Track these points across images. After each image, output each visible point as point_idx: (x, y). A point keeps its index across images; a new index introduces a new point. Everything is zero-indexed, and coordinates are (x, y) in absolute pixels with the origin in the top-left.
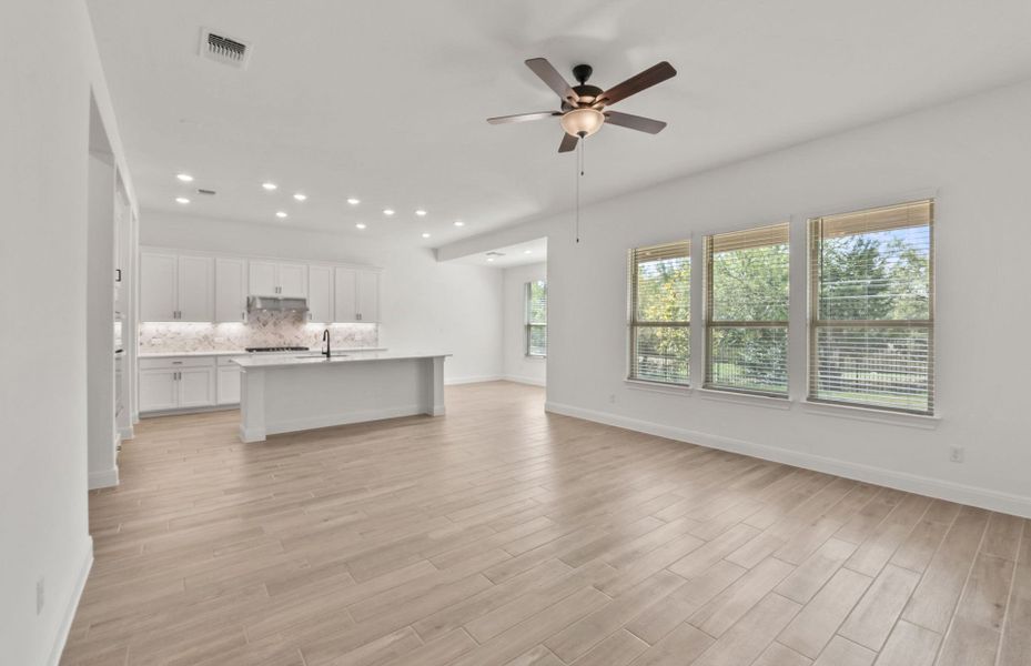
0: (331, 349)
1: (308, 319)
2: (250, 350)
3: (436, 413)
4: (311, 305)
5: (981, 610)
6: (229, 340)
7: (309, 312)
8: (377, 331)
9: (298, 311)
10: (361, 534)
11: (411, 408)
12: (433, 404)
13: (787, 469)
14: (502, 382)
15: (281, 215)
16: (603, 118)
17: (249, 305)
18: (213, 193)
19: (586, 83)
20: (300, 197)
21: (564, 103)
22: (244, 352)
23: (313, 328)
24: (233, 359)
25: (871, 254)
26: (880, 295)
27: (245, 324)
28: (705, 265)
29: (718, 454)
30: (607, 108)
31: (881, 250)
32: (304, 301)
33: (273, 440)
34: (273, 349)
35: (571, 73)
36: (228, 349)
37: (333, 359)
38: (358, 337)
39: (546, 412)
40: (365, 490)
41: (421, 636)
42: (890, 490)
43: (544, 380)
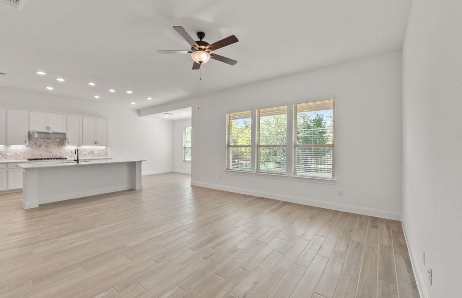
0: (79, 159)
1: (66, 143)
2: (30, 160)
3: (137, 189)
4: (68, 136)
5: (342, 247)
6: (16, 154)
7: (66, 140)
8: (107, 150)
9: (61, 139)
10: (90, 249)
11: (124, 186)
12: (136, 185)
13: (286, 203)
14: (173, 173)
15: (50, 89)
16: (210, 56)
17: (30, 136)
18: (5, 74)
19: (203, 40)
20: (60, 80)
21: (193, 48)
22: (27, 161)
23: (70, 148)
24: (19, 165)
25: (321, 119)
26: (324, 135)
27: (27, 146)
28: (256, 121)
29: (261, 199)
30: (212, 52)
31: (324, 118)
32: (64, 134)
33: (42, 207)
34: (45, 159)
35: (196, 35)
36: (16, 159)
37: (80, 164)
38: (95, 153)
39: (192, 186)
40: (95, 227)
41: (117, 291)
42: (320, 208)
43: (191, 172)
